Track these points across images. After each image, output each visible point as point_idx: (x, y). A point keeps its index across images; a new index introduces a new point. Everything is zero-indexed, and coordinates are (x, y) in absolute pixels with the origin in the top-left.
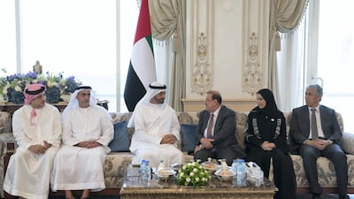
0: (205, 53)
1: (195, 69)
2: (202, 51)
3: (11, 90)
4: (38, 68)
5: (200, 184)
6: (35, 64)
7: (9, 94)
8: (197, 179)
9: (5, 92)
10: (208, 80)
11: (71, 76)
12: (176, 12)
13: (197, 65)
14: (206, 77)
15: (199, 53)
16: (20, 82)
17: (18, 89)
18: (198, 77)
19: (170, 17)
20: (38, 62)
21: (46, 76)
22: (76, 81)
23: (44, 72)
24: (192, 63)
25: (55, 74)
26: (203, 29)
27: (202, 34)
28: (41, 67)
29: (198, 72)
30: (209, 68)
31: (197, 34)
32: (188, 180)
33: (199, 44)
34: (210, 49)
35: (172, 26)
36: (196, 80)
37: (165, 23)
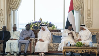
0: (90, 15)
1: (87, 20)
2: (89, 14)
3: (34, 26)
4: (41, 20)
5: (80, 46)
6: (40, 18)
7: (34, 27)
8: (80, 45)
9: (33, 26)
10: (91, 23)
11: (50, 22)
12: (82, 2)
13: (87, 19)
14: (90, 22)
15: (88, 15)
16: (37, 24)
17: (36, 26)
18: (88, 22)
19: (80, 4)
20: (41, 18)
21: (43, 22)
22: (52, 23)
23: (43, 21)
24: (86, 18)
25: (46, 21)
26: (89, 8)
27: (89, 9)
28: (42, 20)
29: (88, 21)
30: (91, 20)
31: (87, 9)
32: (78, 45)
33: (88, 12)
34: (91, 14)
35: (80, 7)
36: (87, 23)
37: (78, 6)
